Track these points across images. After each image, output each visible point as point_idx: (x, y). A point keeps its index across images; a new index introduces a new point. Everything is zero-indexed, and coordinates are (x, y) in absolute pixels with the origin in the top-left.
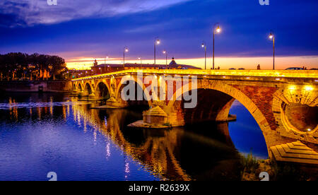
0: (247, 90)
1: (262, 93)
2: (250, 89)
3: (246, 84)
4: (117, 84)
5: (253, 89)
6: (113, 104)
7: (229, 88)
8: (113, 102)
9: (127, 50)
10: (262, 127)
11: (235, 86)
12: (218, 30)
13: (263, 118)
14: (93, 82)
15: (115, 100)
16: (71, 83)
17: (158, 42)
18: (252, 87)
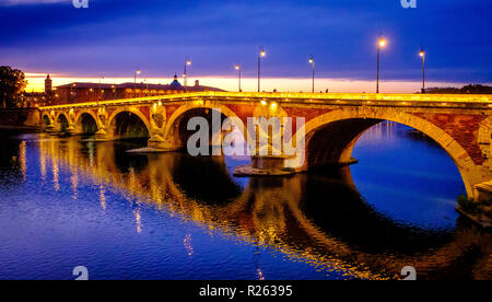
0: (437, 119)
1: (461, 122)
2: (442, 118)
3: (435, 111)
4: (169, 114)
5: (446, 118)
6: (160, 145)
7: (408, 117)
8: (160, 142)
9: (189, 63)
10: (461, 163)
11: (416, 114)
12: (383, 43)
13: (463, 152)
14: (102, 111)
15: (162, 139)
16: (37, 114)
17: (263, 54)
18: (445, 115)
